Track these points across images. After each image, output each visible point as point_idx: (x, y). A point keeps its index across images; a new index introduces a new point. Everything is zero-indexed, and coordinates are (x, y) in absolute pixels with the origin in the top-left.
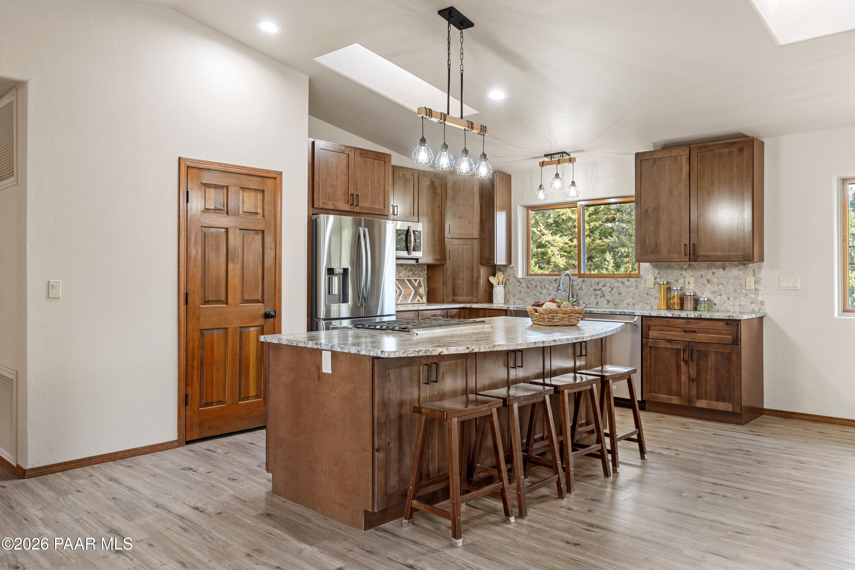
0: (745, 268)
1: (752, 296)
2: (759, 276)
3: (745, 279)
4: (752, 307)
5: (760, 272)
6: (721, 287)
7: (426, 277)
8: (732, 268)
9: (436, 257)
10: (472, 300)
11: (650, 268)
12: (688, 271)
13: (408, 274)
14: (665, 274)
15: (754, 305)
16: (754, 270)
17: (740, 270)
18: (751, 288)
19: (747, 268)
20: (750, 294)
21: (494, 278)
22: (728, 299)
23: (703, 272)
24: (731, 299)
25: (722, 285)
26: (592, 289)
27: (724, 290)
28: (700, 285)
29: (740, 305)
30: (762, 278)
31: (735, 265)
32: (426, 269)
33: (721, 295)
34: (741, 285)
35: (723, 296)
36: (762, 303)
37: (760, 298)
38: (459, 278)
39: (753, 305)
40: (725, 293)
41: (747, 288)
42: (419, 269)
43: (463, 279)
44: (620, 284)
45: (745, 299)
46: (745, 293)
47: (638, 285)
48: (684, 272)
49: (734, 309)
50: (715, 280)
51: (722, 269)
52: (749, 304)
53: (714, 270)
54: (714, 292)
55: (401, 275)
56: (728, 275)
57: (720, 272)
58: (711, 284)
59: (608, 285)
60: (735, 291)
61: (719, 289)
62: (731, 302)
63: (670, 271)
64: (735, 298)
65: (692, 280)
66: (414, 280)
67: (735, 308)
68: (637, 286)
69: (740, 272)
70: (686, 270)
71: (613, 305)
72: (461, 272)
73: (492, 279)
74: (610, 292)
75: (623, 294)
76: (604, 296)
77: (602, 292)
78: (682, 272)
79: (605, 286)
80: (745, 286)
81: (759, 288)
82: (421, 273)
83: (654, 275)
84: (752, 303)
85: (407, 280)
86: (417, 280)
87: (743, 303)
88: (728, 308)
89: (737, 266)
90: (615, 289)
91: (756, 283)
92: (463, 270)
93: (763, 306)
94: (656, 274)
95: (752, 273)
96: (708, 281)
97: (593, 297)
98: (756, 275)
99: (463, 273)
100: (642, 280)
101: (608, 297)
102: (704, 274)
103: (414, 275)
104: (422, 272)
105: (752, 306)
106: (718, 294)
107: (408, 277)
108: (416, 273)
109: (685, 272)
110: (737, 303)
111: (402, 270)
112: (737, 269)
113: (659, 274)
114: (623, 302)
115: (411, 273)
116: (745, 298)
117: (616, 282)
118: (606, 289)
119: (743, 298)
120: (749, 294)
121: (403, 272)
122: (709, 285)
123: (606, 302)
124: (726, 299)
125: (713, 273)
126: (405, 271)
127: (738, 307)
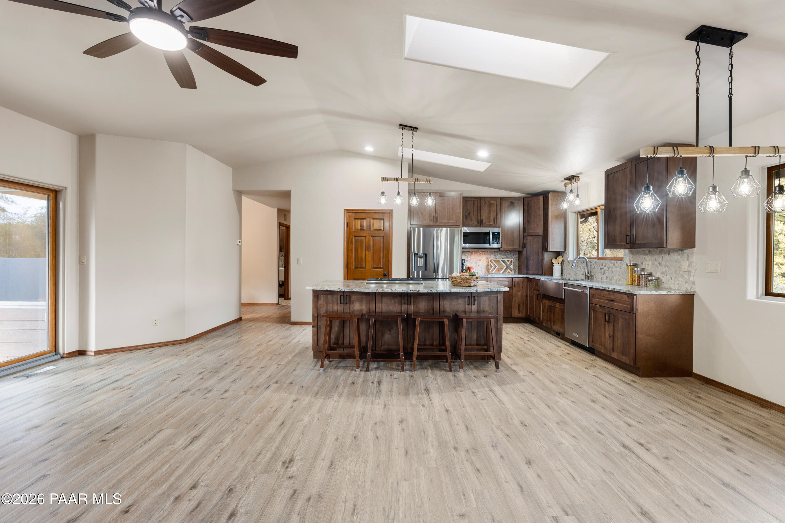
1: (687, 277)
2: (691, 260)
3: (682, 262)
4: (686, 286)
5: (693, 257)
6: (667, 269)
7: (517, 259)
8: (674, 253)
10: (538, 273)
11: (628, 253)
12: (648, 255)
13: (503, 257)
14: (636, 258)
15: (688, 284)
16: (688, 255)
17: (679, 255)
18: (686, 270)
19: (683, 253)
20: (685, 275)
21: (555, 260)
22: (671, 278)
23: (656, 257)
24: (673, 278)
25: (668, 267)
26: (599, 268)
27: (669, 271)
28: (655, 267)
29: (678, 284)
30: (694, 262)
32: (517, 254)
33: (666, 275)
34: (679, 268)
35: (668, 276)
36: (693, 283)
37: (692, 279)
38: (530, 260)
40: (669, 274)
41: (683, 270)
42: (512, 254)
43: (533, 260)
44: (613, 265)
46: (682, 274)
47: (622, 266)
48: (646, 257)
50: (663, 263)
51: (668, 254)
52: (684, 283)
53: (663, 255)
54: (662, 273)
55: (497, 257)
56: (671, 259)
57: (667, 257)
58: (661, 266)
59: (607, 265)
60: (676, 272)
61: (666, 270)
62: (673, 282)
63: (638, 255)
64: (676, 278)
65: (650, 263)
66: (507, 260)
67: (675, 286)
68: (621, 266)
70: (647, 255)
71: (609, 280)
72: (532, 256)
74: (608, 271)
75: (614, 272)
76: (605, 273)
77: (604, 270)
78: (645, 257)
79: (605, 266)
80: (682, 268)
81: (691, 270)
82: (513, 256)
83: (630, 259)
84: (686, 283)
85: (501, 260)
86: (509, 260)
87: (680, 283)
88: (671, 286)
89: (677, 251)
90: (610, 269)
91: (689, 266)
92: (533, 254)
93: (693, 286)
94: (631, 258)
95: (687, 258)
96: (659, 264)
97: (600, 274)
98: (689, 259)
100: (624, 263)
101: (607, 274)
102: (657, 258)
103: (507, 257)
104: (514, 256)
106: (665, 274)
107: (503, 258)
108: (509, 256)
109: (646, 256)
110: (677, 283)
111: (498, 255)
112: (677, 254)
113: (632, 258)
114: (614, 278)
115: (505, 256)
116: (681, 278)
117: (611, 263)
118: (606, 268)
119: (680, 278)
121: (498, 256)
122: (660, 267)
123: (606, 277)
124: (670, 278)
125: (663, 257)
126: (500, 255)
127: (677, 286)
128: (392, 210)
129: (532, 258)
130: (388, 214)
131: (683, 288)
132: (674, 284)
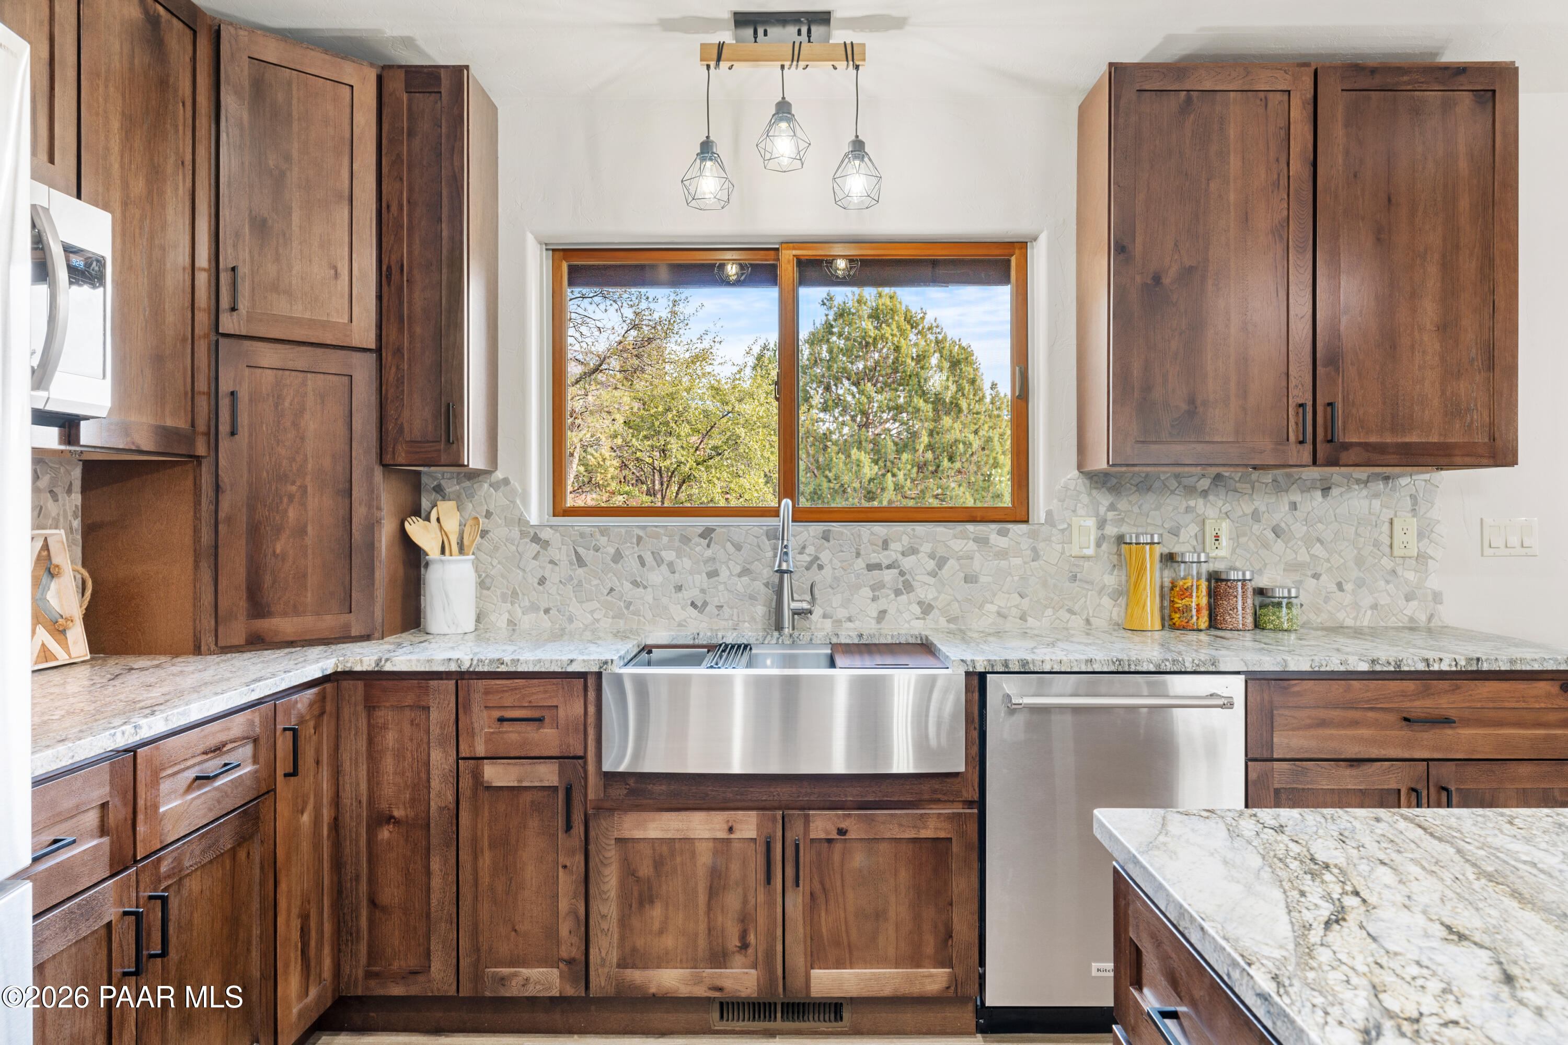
0: (1388, 490)
1: (1411, 576)
2: (1428, 515)
3: (1391, 523)
4: (1407, 612)
5: (1433, 504)
6: (1318, 550)
9: (169, 422)
10: (347, 626)
11: (1083, 489)
12: (1211, 498)
14: (1136, 510)
15: (1416, 603)
16: (1415, 498)
17: (1376, 495)
18: (1407, 553)
19: (1393, 489)
20: (1404, 569)
21: (426, 528)
22: (1340, 586)
23: (1260, 502)
24: (1348, 587)
25: (1322, 543)
26: (860, 564)
27: (1328, 561)
28: (1252, 545)
29: (1374, 607)
30: (1439, 522)
31: (1358, 482)
33: (1316, 576)
34: (1377, 544)
35: (1324, 578)
36: (1437, 597)
37: (1433, 583)
38: (279, 530)
39: (1414, 604)
40: (1330, 570)
41: (1397, 552)
43: (301, 531)
44: (972, 545)
45: (1390, 587)
46: (1389, 568)
47: (1041, 546)
48: (1198, 504)
49: (1355, 618)
50: (1299, 529)
51: (1319, 493)
52: (1402, 602)
53: (1296, 497)
54: (1294, 567)
56: (1337, 511)
57: (1315, 504)
58: (1286, 543)
59: (926, 548)
60: (1359, 561)
61: (1312, 556)
62: (1348, 598)
63: (1150, 500)
64: (1360, 584)
65: (1225, 528)
67: (1360, 616)
68: (1034, 550)
69: (1374, 501)
70: (1205, 493)
72: (291, 498)
73: (417, 530)
74: (933, 574)
75: (983, 579)
76: (908, 587)
77: (902, 573)
78: (1192, 503)
79: (912, 551)
80: (1391, 546)
81: (1430, 551)
82: (50, 504)
83: (1097, 515)
84: (1408, 598)
87: (1384, 600)
88: (1338, 615)
89: (1366, 482)
90: (952, 563)
91: (1421, 535)
92: (304, 489)
93: (1439, 606)
94: (1102, 510)
95: (1409, 507)
96: (1277, 532)
97: (867, 592)
98: (1422, 512)
99: (303, 505)
100: (1054, 531)
101: (926, 590)
102: (1263, 508)
105: (1412, 609)
106: (1310, 573)
109: (1201, 501)
110: (1367, 601)
112: (1365, 492)
113: (1112, 507)
114: (981, 607)
116: (1388, 582)
117: (955, 537)
118: (917, 564)
119: (1382, 583)
120: (1399, 570)
122: (1279, 546)
123: (917, 610)
124: (1334, 587)
125: (1294, 506)
127: (1369, 612)
129: (292, 514)
131: (1394, 619)
132: (1356, 605)
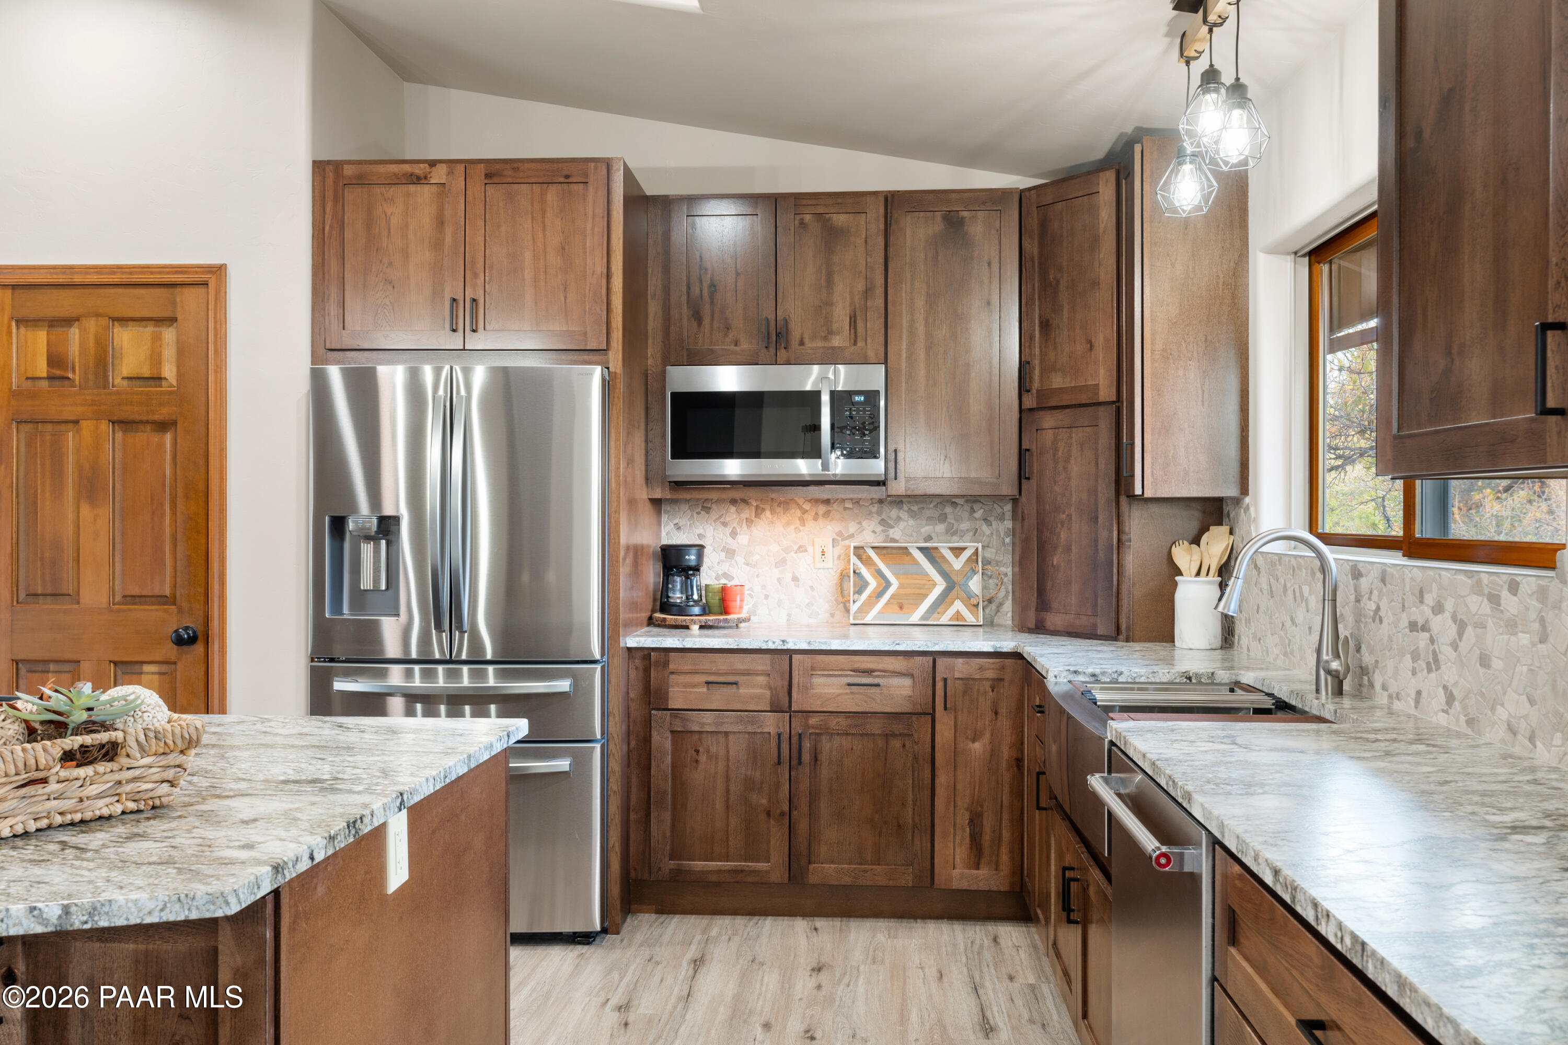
7: (1008, 540)
10: (1095, 626)
13: (926, 529)
26: (1404, 623)
32: (1009, 515)
42: (978, 514)
43: (1068, 549)
44: (1486, 607)
47: (1549, 616)
55: (895, 533)
59: (1449, 605)
66: (951, 549)
68: (1543, 622)
74: (1455, 645)
75: (1496, 664)
76: (1434, 664)
77: (1432, 641)
79: (1438, 609)
82: (984, 527)
85: (920, 549)
86: (964, 549)
90: (1469, 630)
92: (1070, 516)
99: (1069, 529)
103: (955, 533)
104: (989, 524)
107: (929, 538)
108: (965, 525)
111: (899, 519)
114: (1492, 709)
115: (941, 528)
117: (1473, 590)
118: (1442, 625)
121: (902, 524)
126: (911, 522)
128: (219, 271)
129: (1063, 535)
130: (202, 290)
